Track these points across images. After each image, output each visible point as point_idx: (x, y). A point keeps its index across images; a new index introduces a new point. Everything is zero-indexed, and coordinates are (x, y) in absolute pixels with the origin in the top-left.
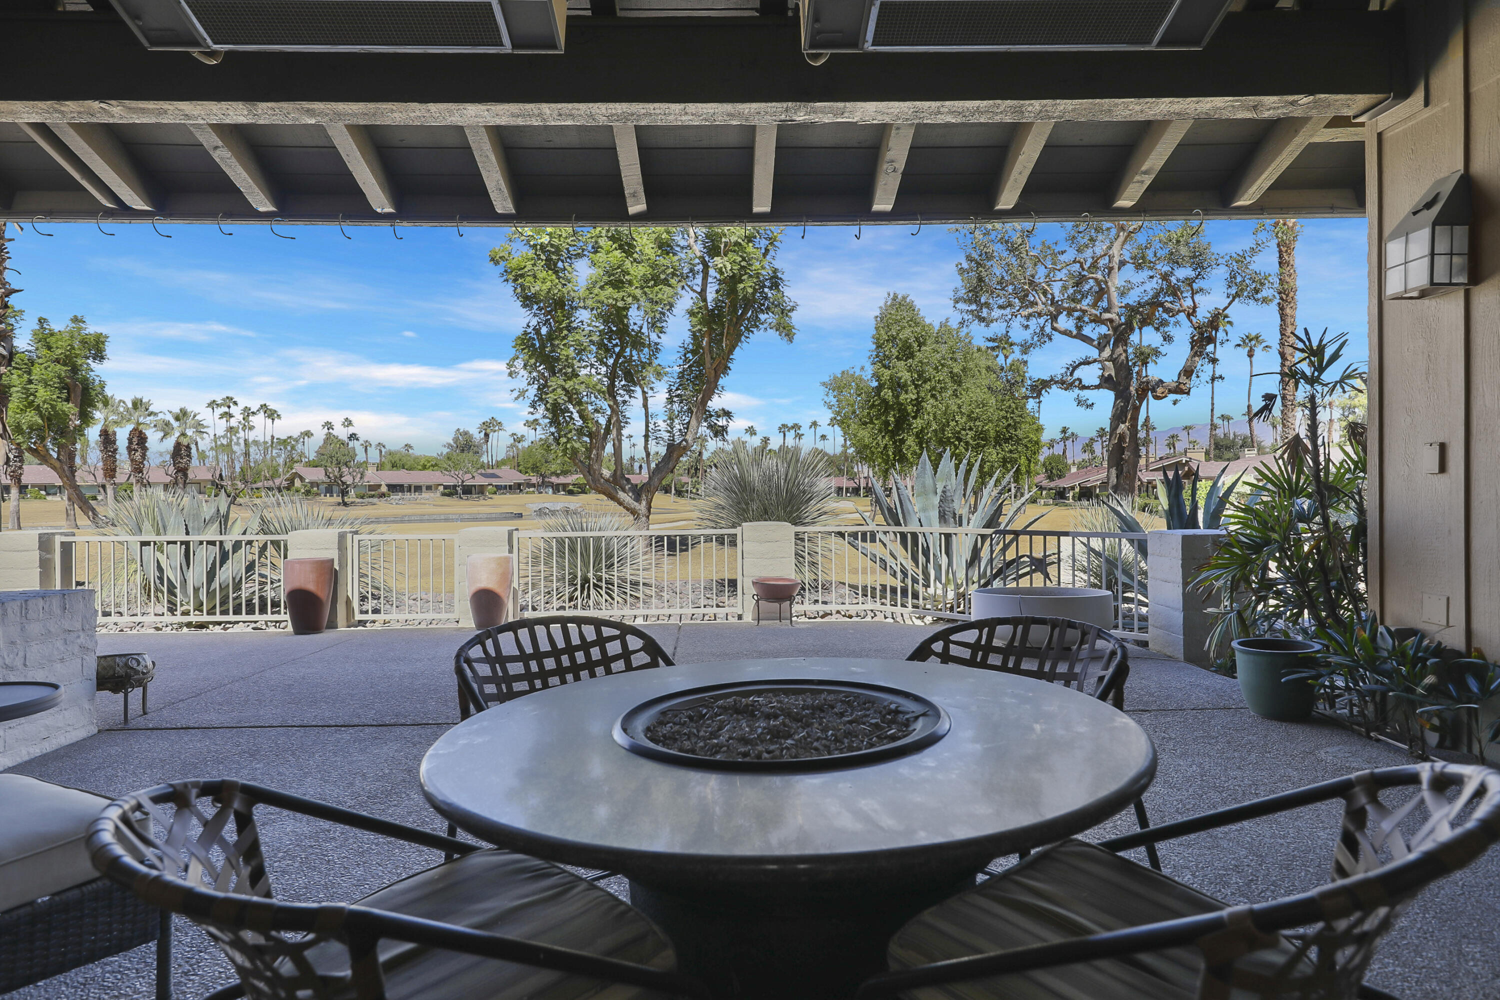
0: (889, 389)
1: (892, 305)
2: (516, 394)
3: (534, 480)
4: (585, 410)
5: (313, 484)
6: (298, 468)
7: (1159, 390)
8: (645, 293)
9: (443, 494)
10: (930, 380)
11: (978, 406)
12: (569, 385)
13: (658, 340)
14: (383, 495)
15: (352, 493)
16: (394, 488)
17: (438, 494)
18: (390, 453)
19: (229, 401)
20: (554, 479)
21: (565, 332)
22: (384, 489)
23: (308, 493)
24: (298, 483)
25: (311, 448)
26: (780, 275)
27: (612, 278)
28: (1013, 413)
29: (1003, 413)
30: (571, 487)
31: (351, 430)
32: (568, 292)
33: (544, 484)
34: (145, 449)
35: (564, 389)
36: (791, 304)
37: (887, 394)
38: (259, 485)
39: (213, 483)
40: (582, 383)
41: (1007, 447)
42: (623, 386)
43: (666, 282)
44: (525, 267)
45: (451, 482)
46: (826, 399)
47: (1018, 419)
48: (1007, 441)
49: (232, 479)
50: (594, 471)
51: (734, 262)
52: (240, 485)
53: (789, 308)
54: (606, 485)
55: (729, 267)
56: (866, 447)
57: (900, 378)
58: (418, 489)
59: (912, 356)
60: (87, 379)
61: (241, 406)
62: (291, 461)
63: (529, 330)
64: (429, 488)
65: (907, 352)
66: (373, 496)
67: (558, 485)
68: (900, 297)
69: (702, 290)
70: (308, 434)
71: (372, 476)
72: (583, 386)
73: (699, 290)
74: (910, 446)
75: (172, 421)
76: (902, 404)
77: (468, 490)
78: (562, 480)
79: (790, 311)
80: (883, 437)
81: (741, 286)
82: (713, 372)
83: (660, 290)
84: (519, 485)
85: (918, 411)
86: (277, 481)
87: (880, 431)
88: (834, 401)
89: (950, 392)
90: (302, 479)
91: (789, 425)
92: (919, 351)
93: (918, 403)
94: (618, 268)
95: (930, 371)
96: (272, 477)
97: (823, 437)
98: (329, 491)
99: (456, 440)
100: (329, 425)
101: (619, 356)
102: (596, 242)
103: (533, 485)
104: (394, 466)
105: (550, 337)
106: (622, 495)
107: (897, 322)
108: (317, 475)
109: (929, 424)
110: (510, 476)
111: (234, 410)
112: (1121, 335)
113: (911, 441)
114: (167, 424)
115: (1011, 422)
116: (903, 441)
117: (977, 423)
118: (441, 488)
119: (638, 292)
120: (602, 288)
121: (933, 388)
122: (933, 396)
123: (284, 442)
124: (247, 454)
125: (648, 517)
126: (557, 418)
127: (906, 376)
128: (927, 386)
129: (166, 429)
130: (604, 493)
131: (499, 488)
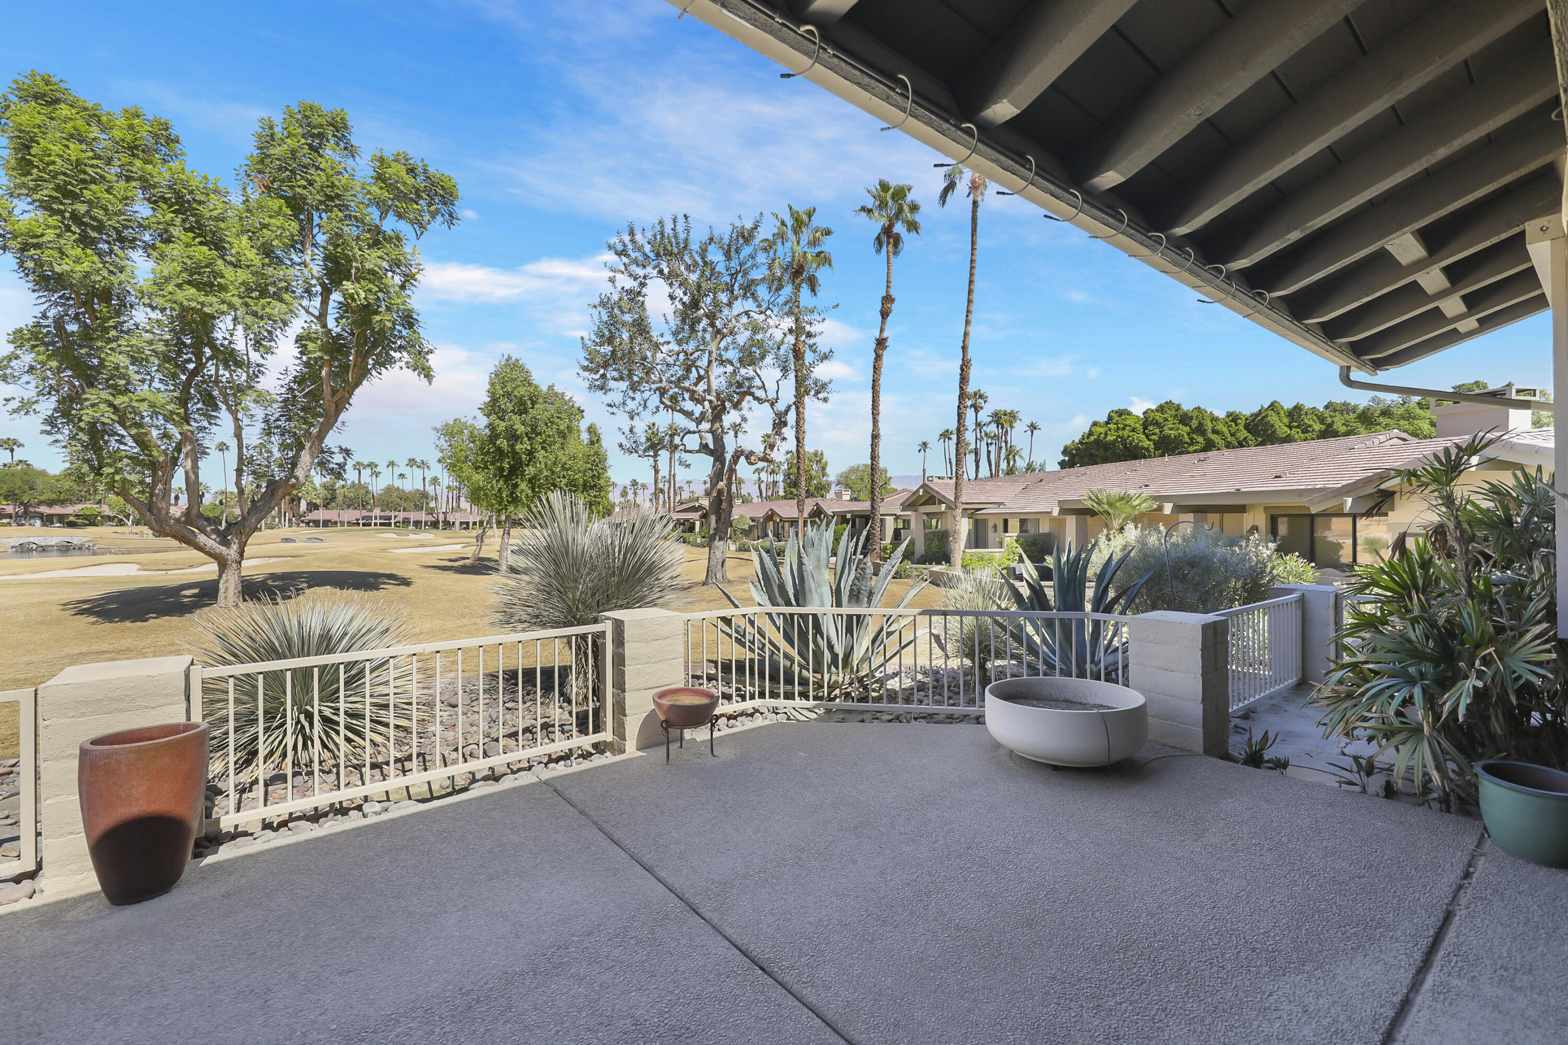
0: (504, 438)
1: (506, 365)
2: (15, 404)
3: (11, 510)
4: (146, 434)
7: (753, 458)
8: (246, 305)
10: (540, 434)
11: (570, 459)
12: (120, 401)
13: (262, 361)
20: (44, 509)
21: (113, 333)
26: (415, 316)
27: (196, 277)
28: (597, 466)
29: (589, 466)
30: (72, 519)
32: (120, 283)
33: (28, 515)
35: (111, 405)
36: (430, 347)
37: (503, 443)
40: (143, 400)
41: (593, 493)
42: (198, 410)
43: (277, 297)
44: (42, 235)
46: (438, 443)
47: (601, 471)
48: (592, 487)
50: (159, 510)
51: (370, 290)
53: (426, 350)
54: (178, 527)
55: (363, 295)
56: (479, 488)
57: (516, 430)
59: (526, 412)
63: (44, 322)
65: (522, 408)
67: (51, 515)
68: (513, 359)
69: (321, 315)
72: (145, 404)
73: (317, 313)
74: (523, 491)
76: (518, 453)
78: (57, 510)
79: (427, 353)
80: (497, 481)
81: (378, 318)
82: (333, 406)
83: (269, 303)
85: (530, 461)
87: (495, 476)
88: (445, 446)
89: (558, 445)
91: (365, 463)
92: (533, 408)
93: (530, 453)
94: (206, 267)
95: (541, 427)
97: (402, 476)
101: (195, 373)
102: (166, 231)
103: (9, 516)
105: (87, 336)
106: (202, 538)
107: (513, 380)
109: (541, 471)
112: (718, 414)
113: (523, 486)
115: (595, 473)
116: (516, 486)
117: (570, 473)
119: (236, 301)
120: (179, 286)
121: (544, 442)
122: (543, 448)
125: (240, 563)
126: (96, 442)
127: (520, 429)
128: (539, 439)
130: (174, 537)
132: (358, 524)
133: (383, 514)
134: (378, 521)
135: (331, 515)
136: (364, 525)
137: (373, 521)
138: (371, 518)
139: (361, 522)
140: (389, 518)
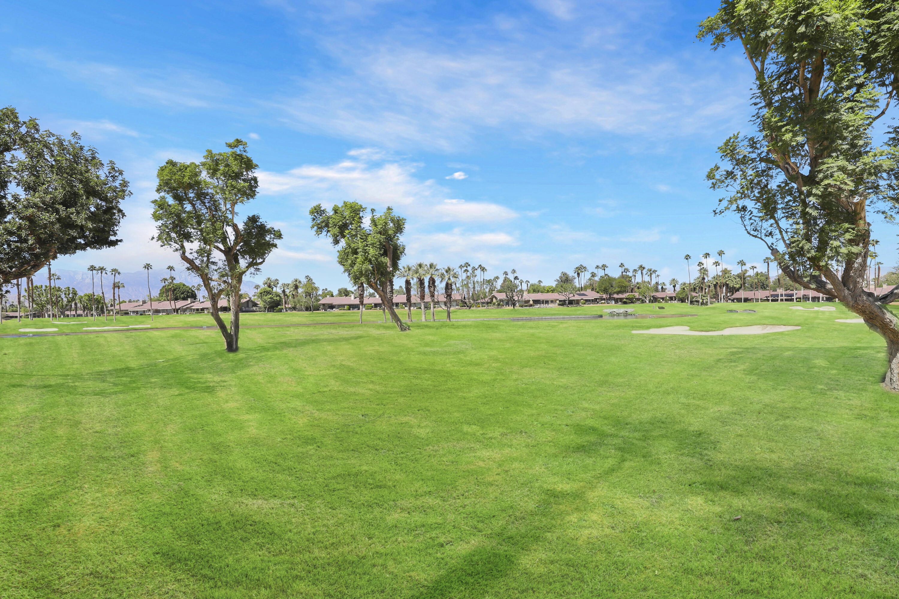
3: (605, 296)
5: (501, 300)
6: (495, 293)
9: (559, 305)
14: (531, 306)
15: (517, 305)
16: (536, 302)
17: (557, 305)
18: (532, 285)
19: (467, 265)
20: (615, 296)
22: (531, 302)
23: (499, 305)
24: (494, 300)
25: (499, 284)
30: (625, 300)
31: (515, 275)
33: (610, 299)
34: (435, 286)
38: (479, 301)
39: (462, 301)
45: (562, 298)
49: (469, 299)
52: (472, 302)
58: (547, 302)
60: (397, 244)
61: (471, 266)
62: (491, 291)
64: (552, 302)
66: (526, 306)
67: (618, 299)
70: (497, 278)
71: (526, 296)
75: (445, 273)
77: (571, 302)
78: (620, 296)
84: (596, 299)
86: (486, 300)
90: (496, 298)
96: (484, 298)
98: (507, 304)
99: (561, 278)
100: (506, 273)
103: (604, 299)
104: (534, 291)
108: (502, 296)
110: (591, 295)
111: (469, 269)
114: (443, 274)
118: (558, 302)
123: (489, 281)
124: (474, 288)
129: (442, 276)
131: (586, 300)
132: (768, 300)
133: (786, 292)
134: (784, 298)
135: (749, 294)
136: (772, 301)
137: (780, 298)
138: (777, 296)
139: (770, 298)
140: (792, 295)
